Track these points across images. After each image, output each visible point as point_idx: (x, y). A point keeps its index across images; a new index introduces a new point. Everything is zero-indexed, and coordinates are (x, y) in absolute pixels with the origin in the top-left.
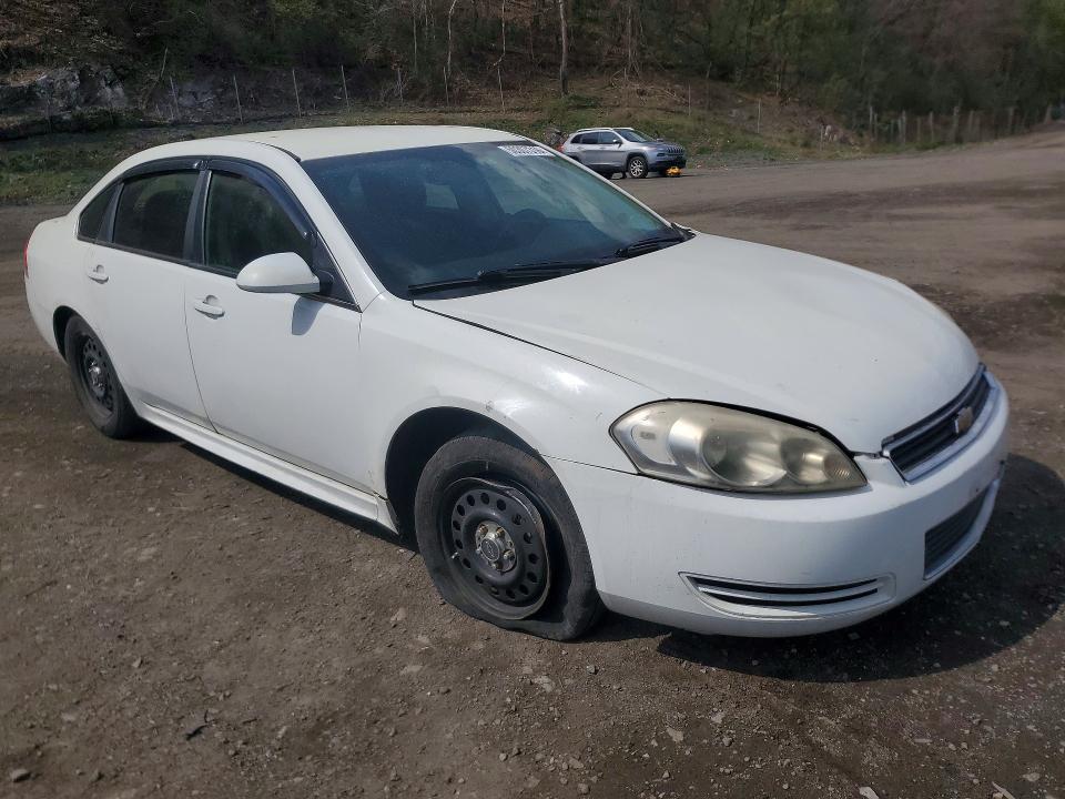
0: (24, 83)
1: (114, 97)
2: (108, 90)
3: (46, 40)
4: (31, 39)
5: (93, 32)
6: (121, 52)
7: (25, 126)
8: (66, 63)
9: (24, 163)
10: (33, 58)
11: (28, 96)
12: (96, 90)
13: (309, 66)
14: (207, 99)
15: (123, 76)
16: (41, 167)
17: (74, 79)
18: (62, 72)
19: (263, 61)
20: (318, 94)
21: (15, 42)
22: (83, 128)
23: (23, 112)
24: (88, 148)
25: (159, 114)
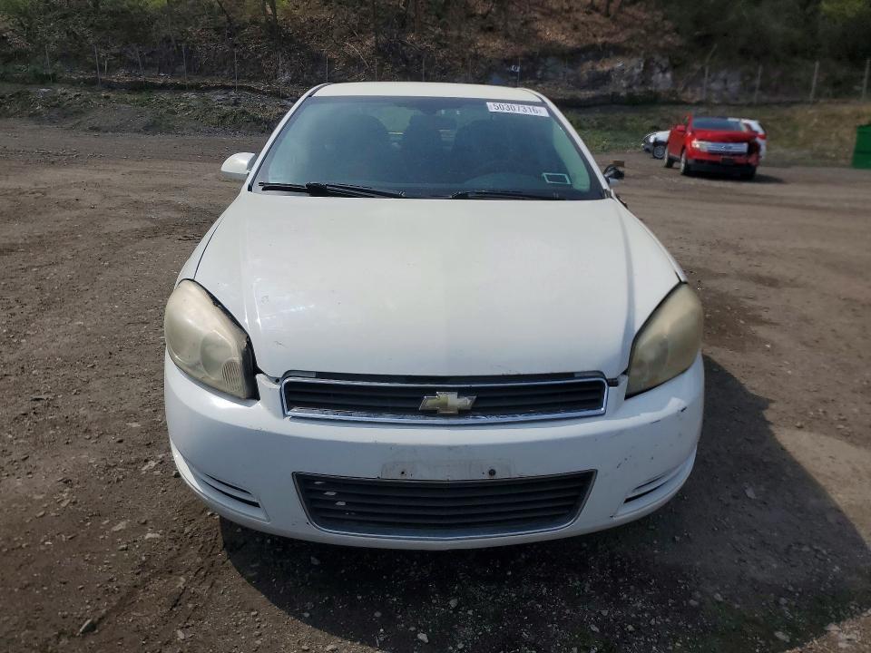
0: (606, 68)
1: (663, 80)
2: (661, 75)
3: (632, 39)
4: (621, 38)
5: (667, 32)
6: (680, 47)
7: (594, 98)
8: (638, 55)
9: (585, 124)
10: (619, 50)
11: (605, 78)
12: (652, 75)
13: (839, 59)
14: (734, 85)
15: (676, 66)
16: (594, 127)
17: (639, 67)
18: (634, 61)
19: (795, 53)
20: (837, 84)
21: (610, 40)
22: (633, 102)
23: (597, 89)
24: (630, 116)
25: (689, 94)
